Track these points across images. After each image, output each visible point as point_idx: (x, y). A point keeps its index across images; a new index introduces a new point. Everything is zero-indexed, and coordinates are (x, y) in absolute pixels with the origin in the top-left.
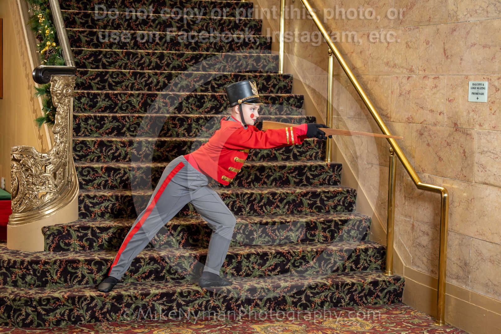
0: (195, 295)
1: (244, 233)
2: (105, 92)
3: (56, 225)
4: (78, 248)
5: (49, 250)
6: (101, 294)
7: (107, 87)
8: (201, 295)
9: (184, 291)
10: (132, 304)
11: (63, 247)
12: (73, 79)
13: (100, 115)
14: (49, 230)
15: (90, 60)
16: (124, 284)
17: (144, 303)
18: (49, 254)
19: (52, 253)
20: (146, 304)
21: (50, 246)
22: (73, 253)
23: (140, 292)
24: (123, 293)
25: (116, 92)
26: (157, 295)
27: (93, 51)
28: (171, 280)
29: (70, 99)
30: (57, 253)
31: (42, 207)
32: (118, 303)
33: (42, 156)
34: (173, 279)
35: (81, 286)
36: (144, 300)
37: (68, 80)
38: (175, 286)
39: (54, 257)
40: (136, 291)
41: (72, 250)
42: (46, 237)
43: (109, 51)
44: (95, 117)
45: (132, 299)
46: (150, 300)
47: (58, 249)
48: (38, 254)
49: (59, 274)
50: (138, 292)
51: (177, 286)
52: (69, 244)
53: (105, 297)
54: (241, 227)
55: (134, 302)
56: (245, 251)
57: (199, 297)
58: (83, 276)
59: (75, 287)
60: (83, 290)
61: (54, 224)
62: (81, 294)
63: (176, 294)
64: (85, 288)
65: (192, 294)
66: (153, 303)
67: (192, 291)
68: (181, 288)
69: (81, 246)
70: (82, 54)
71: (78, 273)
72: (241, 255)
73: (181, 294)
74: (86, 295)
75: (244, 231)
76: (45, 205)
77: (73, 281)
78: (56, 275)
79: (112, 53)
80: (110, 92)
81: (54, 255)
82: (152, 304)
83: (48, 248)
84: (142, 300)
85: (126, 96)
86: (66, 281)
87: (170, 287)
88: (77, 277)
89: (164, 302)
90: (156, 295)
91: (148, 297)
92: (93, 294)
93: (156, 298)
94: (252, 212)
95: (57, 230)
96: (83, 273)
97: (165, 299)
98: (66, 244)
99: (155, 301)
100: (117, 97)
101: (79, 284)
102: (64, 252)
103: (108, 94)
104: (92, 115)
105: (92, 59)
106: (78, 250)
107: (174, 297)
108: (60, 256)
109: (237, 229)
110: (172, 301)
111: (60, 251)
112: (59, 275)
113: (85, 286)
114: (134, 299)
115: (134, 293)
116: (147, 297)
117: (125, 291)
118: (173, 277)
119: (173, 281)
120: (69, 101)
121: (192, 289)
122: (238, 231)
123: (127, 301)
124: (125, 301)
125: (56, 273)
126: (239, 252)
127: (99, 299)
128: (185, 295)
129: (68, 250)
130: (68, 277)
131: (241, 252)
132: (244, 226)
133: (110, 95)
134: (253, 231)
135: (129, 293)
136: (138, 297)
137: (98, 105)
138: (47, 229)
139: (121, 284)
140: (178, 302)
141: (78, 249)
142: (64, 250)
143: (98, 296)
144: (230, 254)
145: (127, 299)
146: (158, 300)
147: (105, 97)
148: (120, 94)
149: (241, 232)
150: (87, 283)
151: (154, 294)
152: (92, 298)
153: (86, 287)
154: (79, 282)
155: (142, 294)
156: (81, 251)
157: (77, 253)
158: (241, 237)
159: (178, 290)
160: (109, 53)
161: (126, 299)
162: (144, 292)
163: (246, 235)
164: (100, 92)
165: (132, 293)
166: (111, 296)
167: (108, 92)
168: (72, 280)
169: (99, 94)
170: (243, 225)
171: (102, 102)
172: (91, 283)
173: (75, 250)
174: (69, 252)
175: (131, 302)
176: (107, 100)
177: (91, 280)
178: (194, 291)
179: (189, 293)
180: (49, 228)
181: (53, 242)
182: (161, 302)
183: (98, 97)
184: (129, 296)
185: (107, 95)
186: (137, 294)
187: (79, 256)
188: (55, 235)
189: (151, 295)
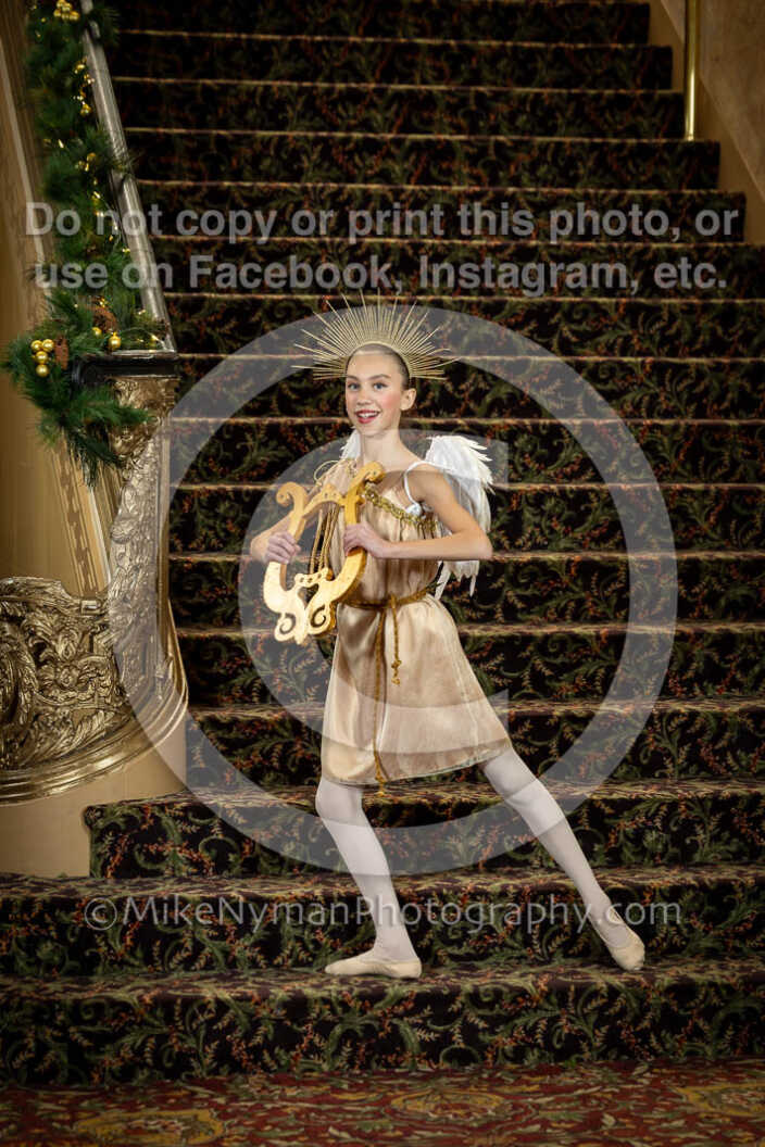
0: (514, 1001)
1: (665, 828)
2: (267, 421)
3: (121, 804)
4: (185, 868)
5: (104, 874)
6: (245, 993)
7: (275, 405)
8: (532, 1001)
9: (482, 989)
10: (336, 1024)
11: (144, 866)
12: (167, 385)
13: (251, 487)
14: (101, 816)
15: (226, 329)
16: (314, 971)
17: (367, 1022)
18: (104, 882)
19: (111, 881)
20: (376, 1024)
21: (107, 862)
22: (172, 881)
23: (356, 991)
24: (309, 992)
25: (299, 420)
26: (407, 999)
27: (234, 302)
28: (448, 962)
29: (160, 442)
30: (126, 882)
31: (84, 749)
32: (293, 1021)
33: (80, 605)
34: (453, 957)
35: (191, 974)
36: (369, 1013)
37: (155, 390)
38: (458, 976)
39: (116, 893)
40: (345, 988)
41: (168, 872)
42: (96, 836)
43: (281, 301)
44: (237, 493)
45: (333, 1010)
46: (384, 1014)
47: (127, 870)
48: (72, 885)
49: (128, 939)
50: (351, 991)
51: (466, 976)
52: (159, 858)
53: (257, 1003)
54: (658, 810)
55: (341, 1020)
56: (666, 879)
57: (527, 1008)
58: (198, 947)
59: (175, 975)
60: (195, 984)
61: (116, 800)
62: (189, 993)
63: (461, 998)
64: (202, 978)
65: (507, 999)
66: (395, 1021)
67: (505, 990)
68: (476, 982)
69: (192, 862)
70: (202, 312)
71: (183, 936)
72: (654, 890)
73: (474, 998)
74: (204, 998)
75: (666, 820)
76: (91, 745)
77: (170, 959)
78: (122, 941)
79: (292, 305)
80: (282, 420)
81: (118, 888)
82: (391, 1024)
83: (101, 865)
84: (363, 1012)
85: (329, 432)
86: (148, 960)
87: (443, 980)
88: (180, 947)
89: (424, 1019)
90: (400, 1000)
91: (380, 1004)
92: (225, 995)
93: (401, 1008)
94: (693, 769)
95: (124, 816)
96: (198, 936)
97: (427, 1011)
98: (150, 858)
99: (401, 1017)
100: (304, 436)
101: (187, 969)
102: (145, 880)
103: (278, 425)
104: (229, 487)
105: (233, 323)
106: (184, 874)
107: (455, 1007)
108: (134, 891)
109: (646, 817)
110: (451, 1018)
111: (134, 877)
112: (128, 942)
113: (203, 973)
114: (339, 1009)
115: (340, 992)
116: (376, 1006)
117: (313, 986)
118: (455, 951)
119: (455, 964)
120: (158, 450)
121: (506, 985)
122: (650, 823)
123: (318, 1015)
124: (314, 1015)
125: (123, 935)
126: (647, 882)
127: (240, 1007)
128: (486, 999)
129: (158, 873)
130: (155, 949)
131: (655, 883)
132: (664, 808)
133: (283, 429)
134: (694, 822)
135: (325, 994)
136: (352, 1004)
137: (248, 458)
138: (98, 814)
139: (306, 969)
140: (465, 1022)
141: (186, 870)
142: (145, 873)
143: (236, 999)
144: (620, 886)
145: (321, 1012)
146: (409, 1013)
147: (266, 434)
148: (311, 426)
149: (658, 825)
150: (209, 965)
151: (396, 995)
152: (222, 1006)
153: (208, 977)
154: (188, 964)
155: (361, 997)
156: (194, 878)
157: (181, 880)
158: (657, 840)
159: (467, 985)
160: (282, 305)
161: (317, 1010)
162: (369, 991)
163: (673, 833)
164: (252, 420)
165: (334, 994)
166: (273, 1001)
167: (275, 420)
168: (167, 955)
169: (248, 428)
170: (663, 804)
171: (259, 449)
172: (221, 967)
173: (177, 873)
174: (160, 879)
175: (330, 1018)
176: (273, 443)
177: (220, 956)
178: (512, 989)
179: (498, 994)
180: (102, 809)
181: (113, 850)
182: (416, 1019)
183: (248, 436)
184: (325, 1001)
185: (273, 430)
186: (350, 996)
187: (187, 890)
188: (120, 831)
189: (388, 999)
